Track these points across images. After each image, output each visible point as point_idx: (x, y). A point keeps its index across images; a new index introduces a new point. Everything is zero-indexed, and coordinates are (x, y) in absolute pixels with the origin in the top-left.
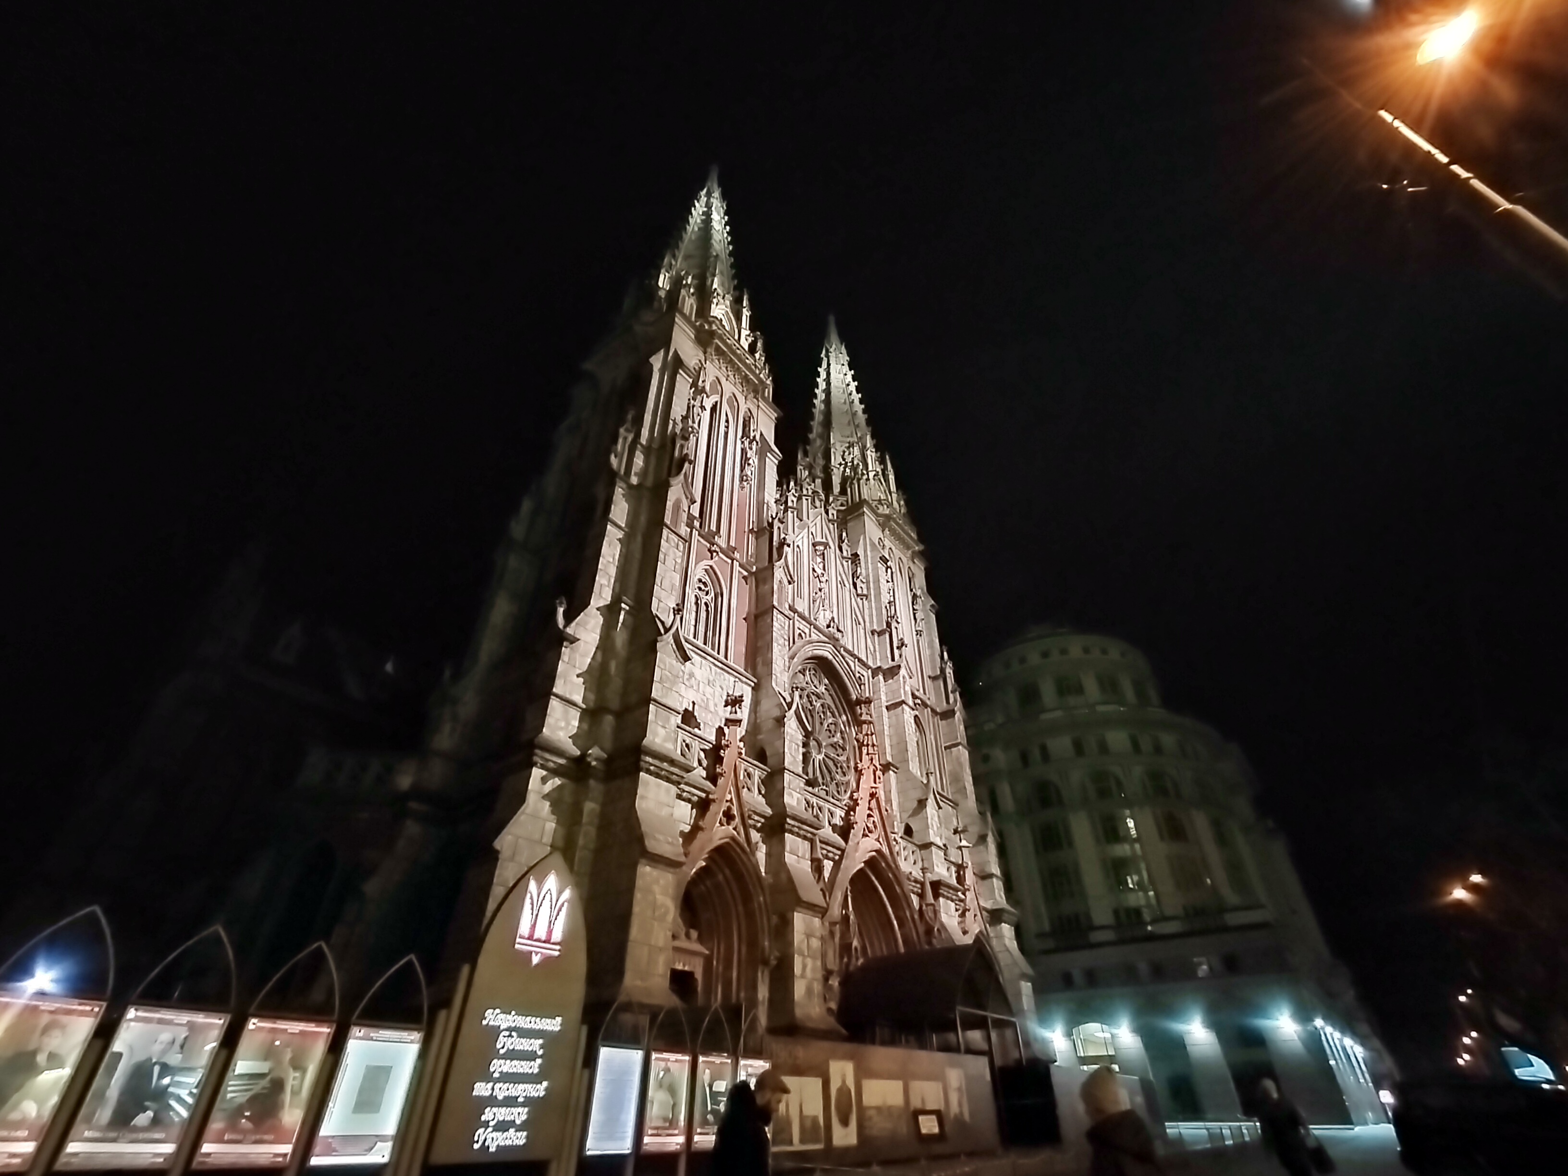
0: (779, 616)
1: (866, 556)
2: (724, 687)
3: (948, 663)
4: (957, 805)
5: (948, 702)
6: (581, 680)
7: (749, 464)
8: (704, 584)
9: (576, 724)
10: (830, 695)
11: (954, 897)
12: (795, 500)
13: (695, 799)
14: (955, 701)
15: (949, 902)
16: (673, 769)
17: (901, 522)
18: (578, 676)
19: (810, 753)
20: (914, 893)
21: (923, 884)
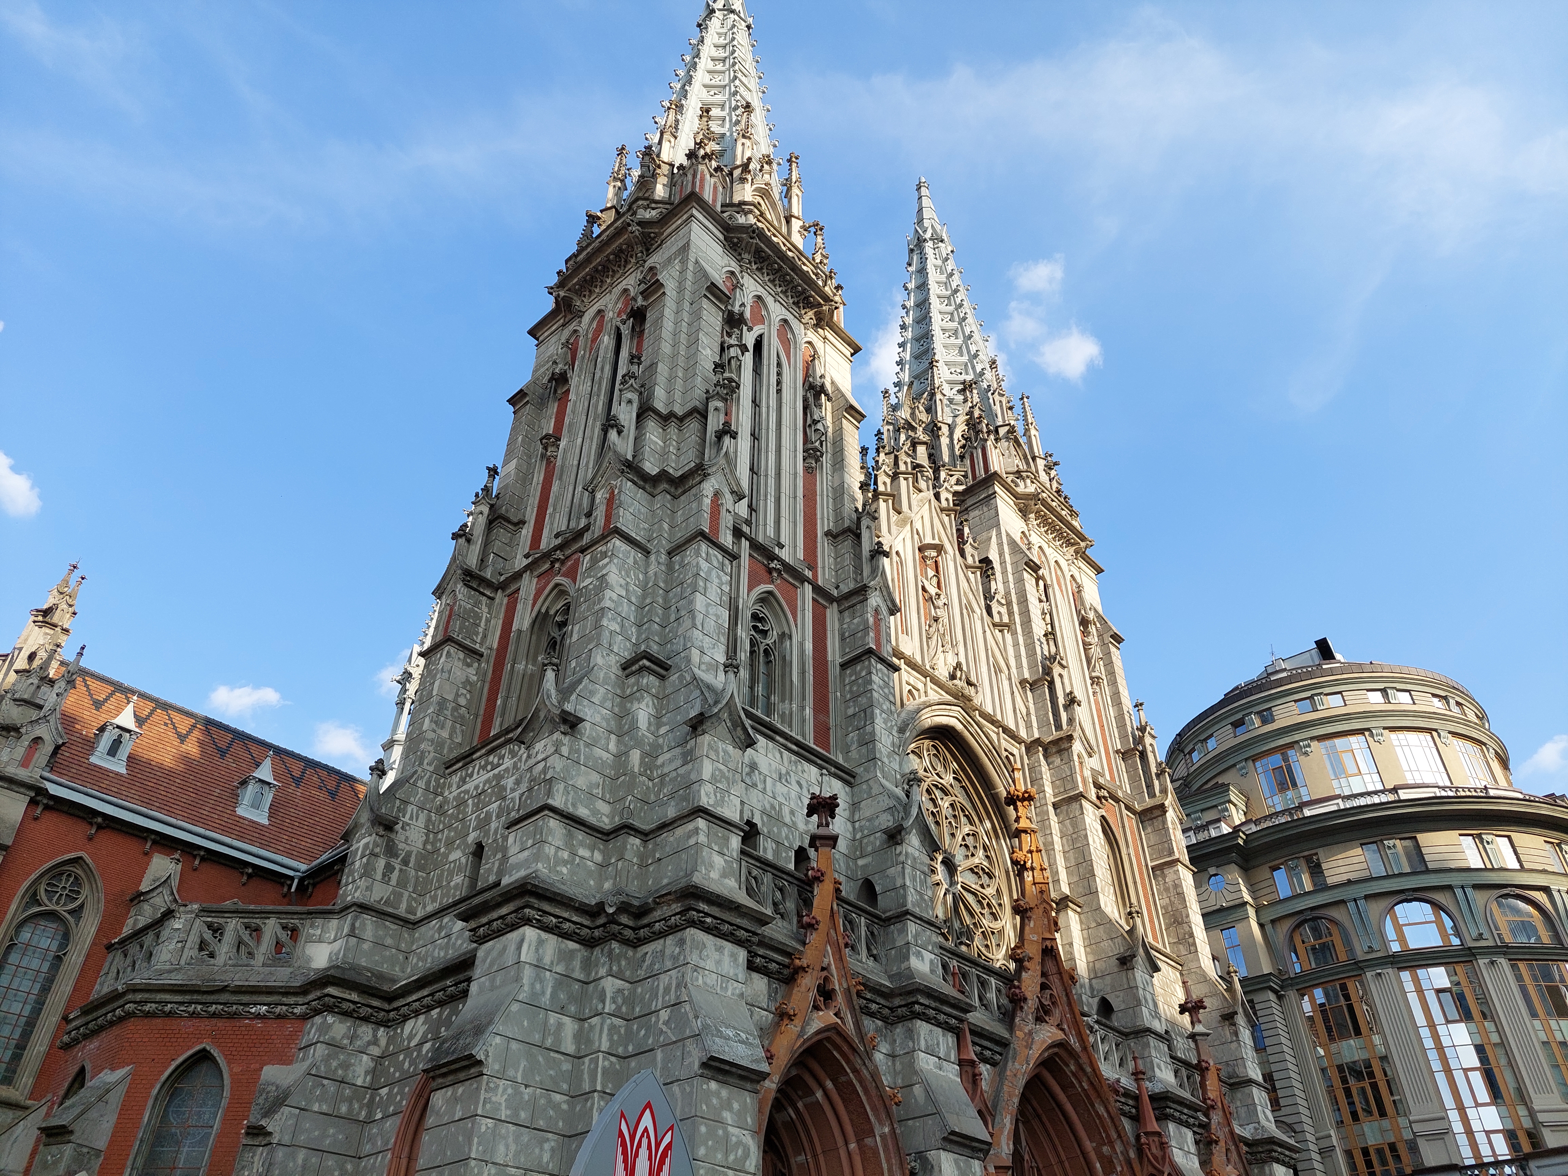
8: (762, 620)
10: (963, 788)
11: (1191, 1120)
12: (888, 481)
15: (1183, 1128)
20: (1124, 1114)
21: (1137, 1098)
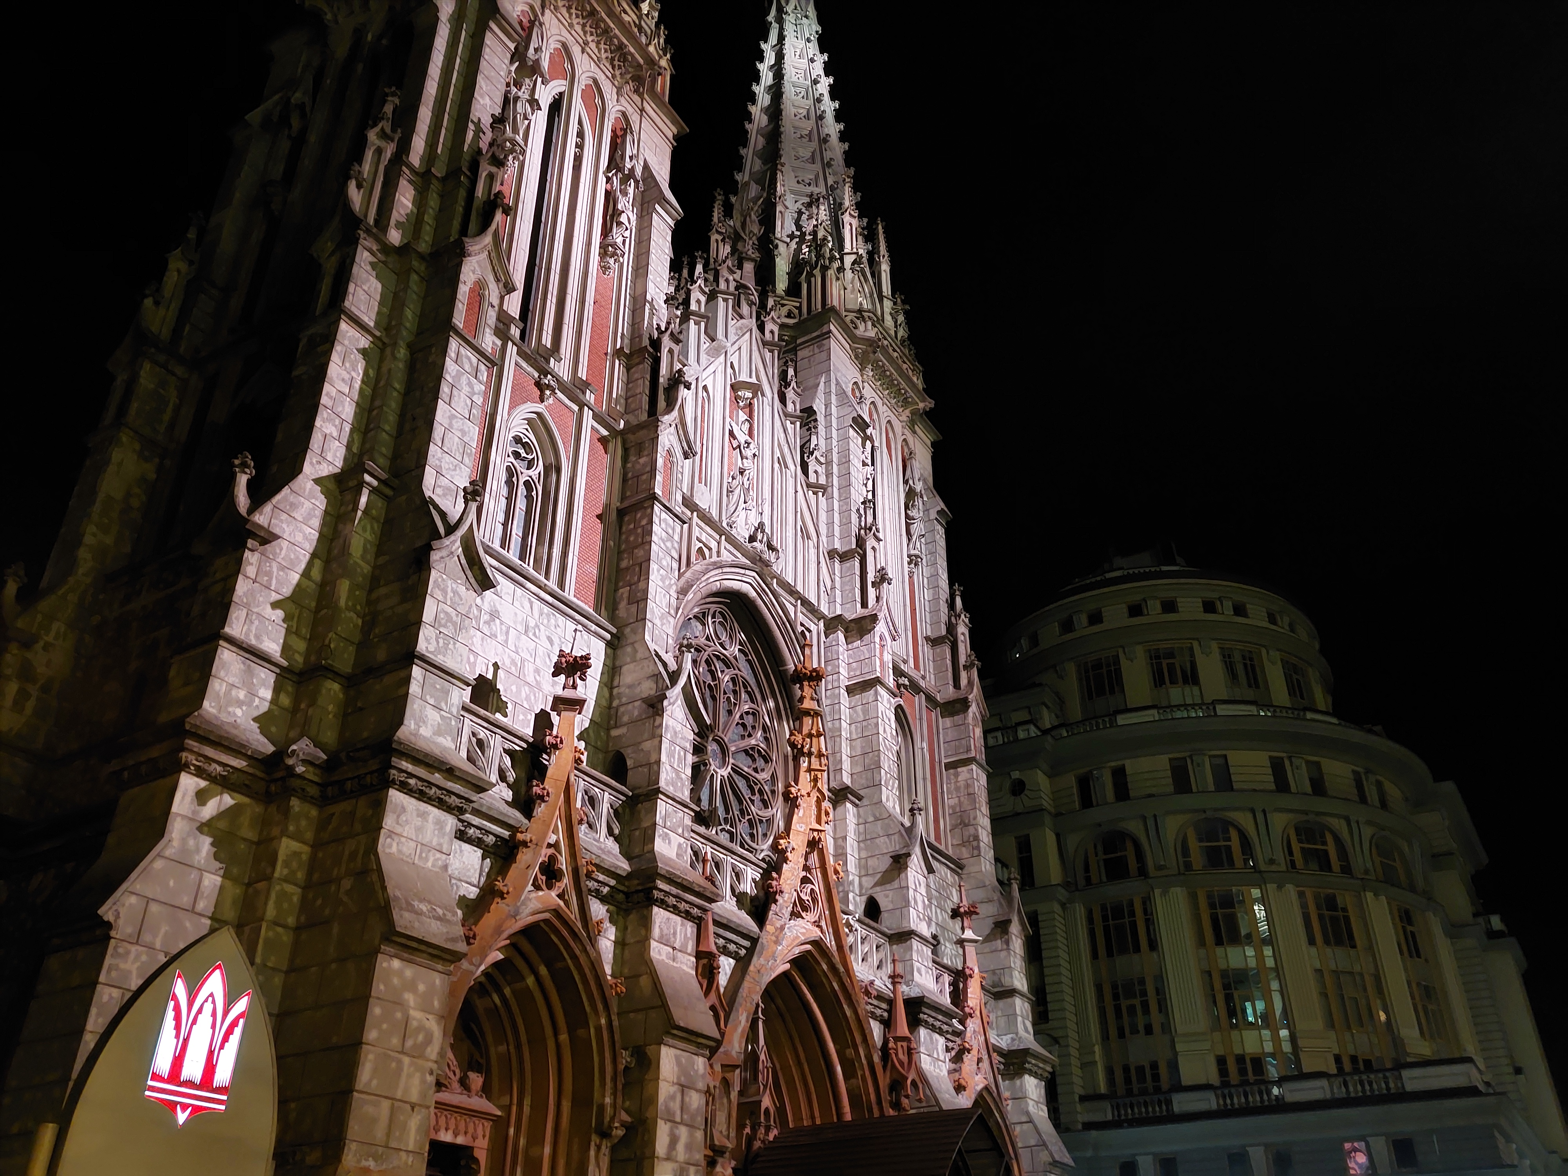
0: (664, 515)
1: (828, 415)
2: (556, 640)
3: (963, 616)
4: (961, 867)
5: (957, 685)
6: (279, 614)
7: (620, 224)
8: (525, 446)
9: (267, 694)
10: (748, 661)
11: (945, 1027)
12: (703, 299)
13: (490, 839)
14: (970, 683)
15: (936, 1036)
16: (450, 785)
17: (895, 354)
18: (275, 605)
19: (705, 765)
20: (875, 1018)
21: (891, 1002)
